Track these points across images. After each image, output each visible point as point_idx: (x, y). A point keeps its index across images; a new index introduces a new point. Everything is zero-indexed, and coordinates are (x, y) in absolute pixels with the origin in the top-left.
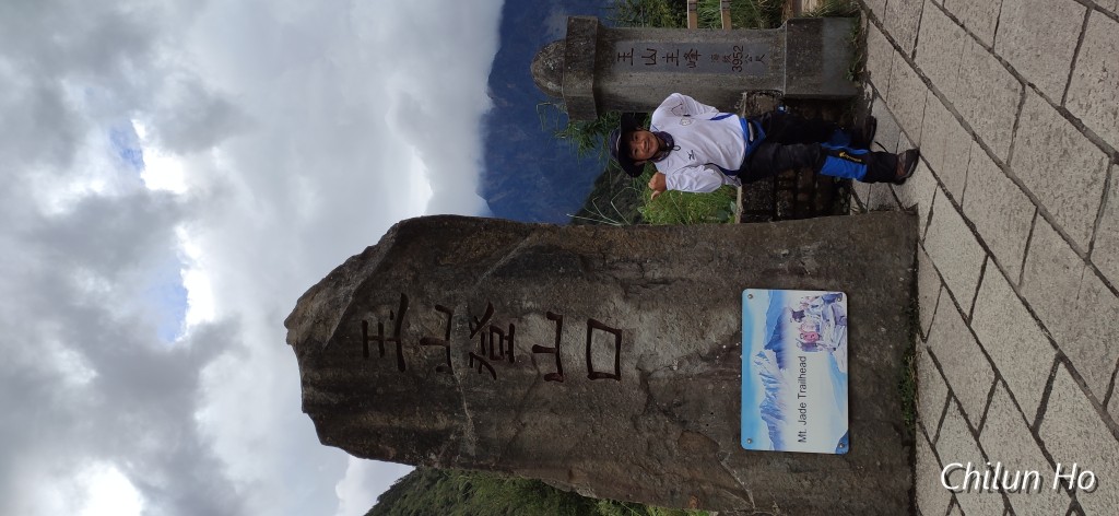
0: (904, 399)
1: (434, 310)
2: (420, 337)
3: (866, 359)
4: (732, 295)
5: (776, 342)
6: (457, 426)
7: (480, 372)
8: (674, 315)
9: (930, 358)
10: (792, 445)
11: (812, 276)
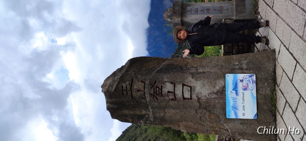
0: (273, 103)
1: (140, 82)
2: (137, 90)
3: (261, 93)
4: (222, 76)
5: (235, 88)
6: (148, 113)
7: (153, 98)
8: (206, 82)
9: (280, 92)
10: (241, 117)
11: (245, 70)
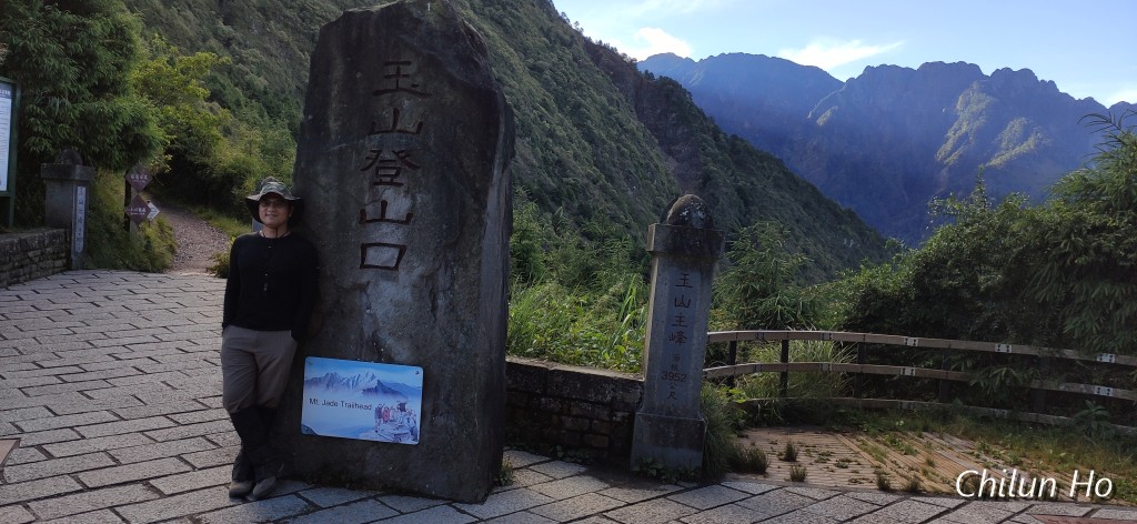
1: (419, 121)
2: (399, 108)
3: (370, 454)
4: (420, 359)
5: (383, 389)
7: (367, 158)
8: (408, 313)
9: (357, 499)
10: (308, 394)
11: (432, 421)
